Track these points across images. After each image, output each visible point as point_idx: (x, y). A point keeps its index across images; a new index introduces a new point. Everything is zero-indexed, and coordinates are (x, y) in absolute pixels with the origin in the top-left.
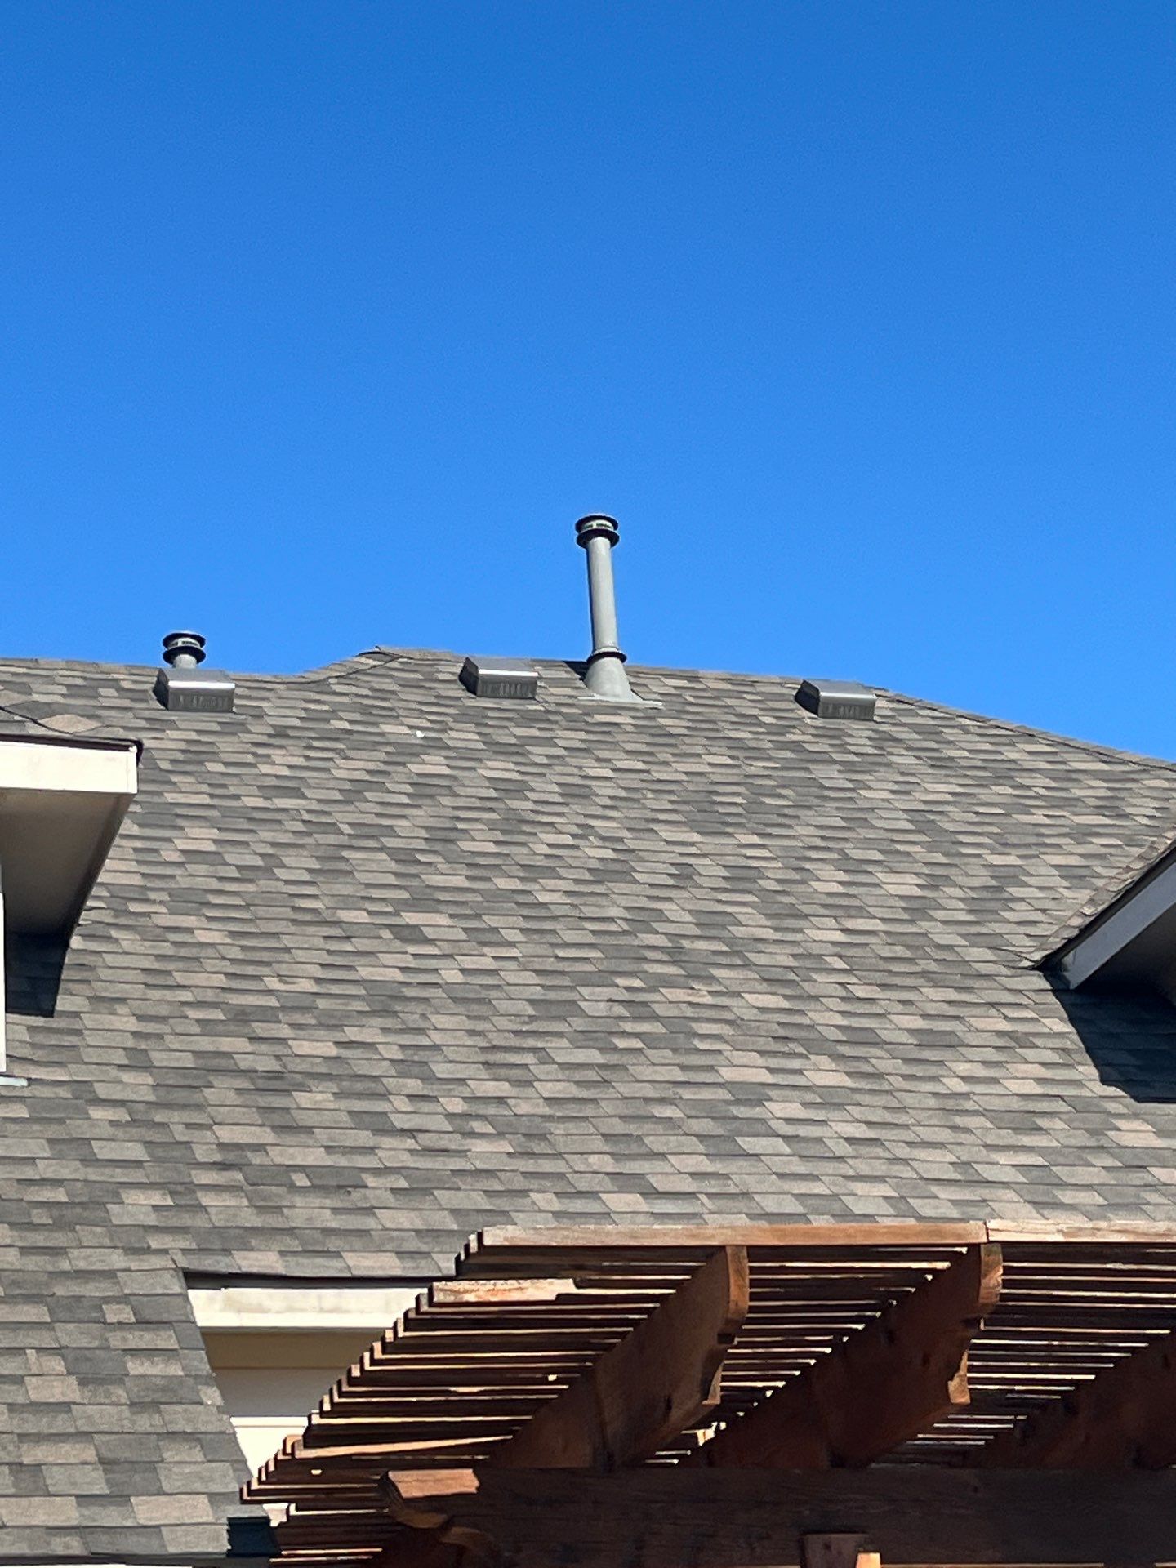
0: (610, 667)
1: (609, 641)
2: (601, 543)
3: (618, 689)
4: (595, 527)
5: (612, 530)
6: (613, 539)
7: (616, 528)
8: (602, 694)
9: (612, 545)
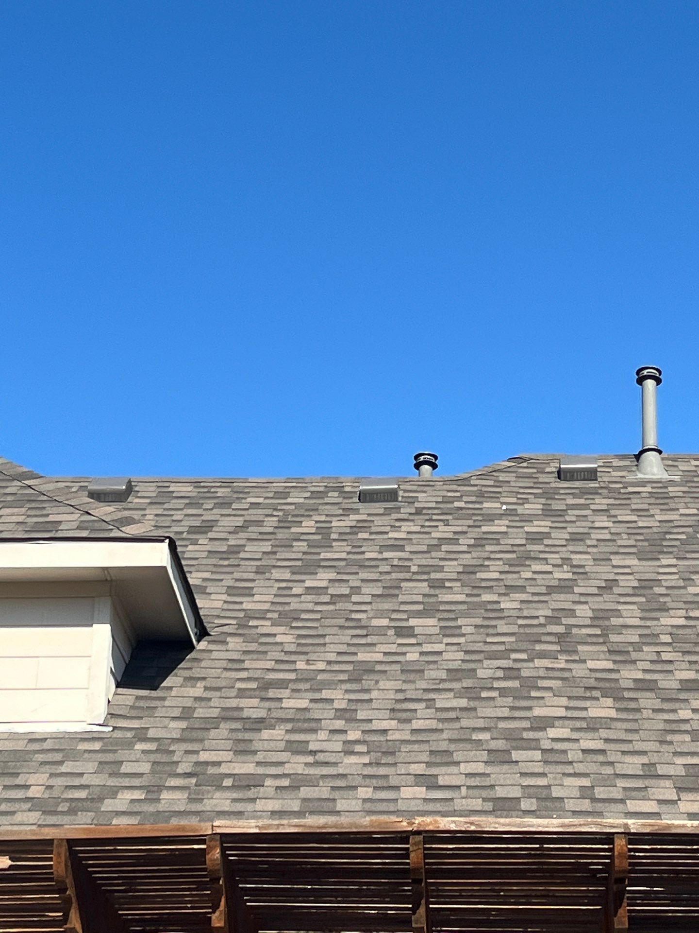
0: (651, 457)
1: (651, 442)
2: (650, 384)
3: (655, 470)
4: (645, 374)
5: (658, 375)
6: (658, 381)
7: (660, 375)
8: (644, 474)
9: (658, 384)
